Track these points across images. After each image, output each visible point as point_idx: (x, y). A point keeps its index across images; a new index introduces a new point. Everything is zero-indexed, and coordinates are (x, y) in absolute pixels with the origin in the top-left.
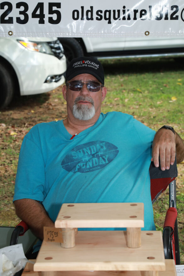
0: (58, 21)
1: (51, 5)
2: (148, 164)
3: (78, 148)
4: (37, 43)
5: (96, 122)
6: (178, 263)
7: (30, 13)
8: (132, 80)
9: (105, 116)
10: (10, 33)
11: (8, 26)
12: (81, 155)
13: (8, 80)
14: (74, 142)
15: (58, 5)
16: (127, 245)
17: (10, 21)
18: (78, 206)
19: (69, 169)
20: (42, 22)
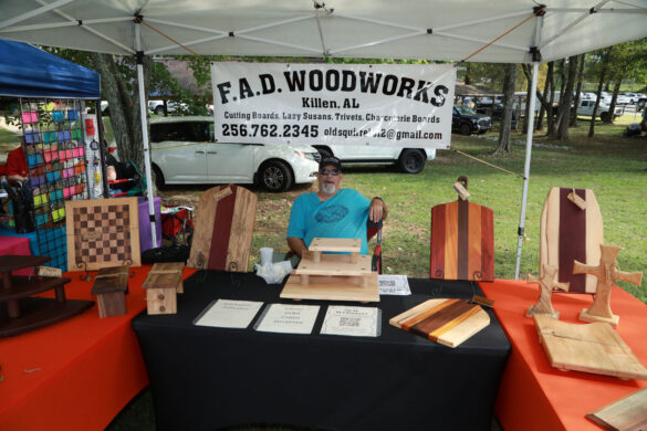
0: (316, 135)
1: (313, 127)
2: (366, 219)
3: (325, 209)
4: (306, 154)
5: (335, 195)
6: (380, 273)
7: (300, 131)
8: (361, 177)
9: (341, 191)
10: (289, 142)
11: (288, 138)
12: (326, 213)
13: (288, 174)
14: (323, 205)
15: (317, 127)
16: (350, 262)
17: (289, 135)
18: (323, 240)
19: (319, 221)
20: (307, 136)
